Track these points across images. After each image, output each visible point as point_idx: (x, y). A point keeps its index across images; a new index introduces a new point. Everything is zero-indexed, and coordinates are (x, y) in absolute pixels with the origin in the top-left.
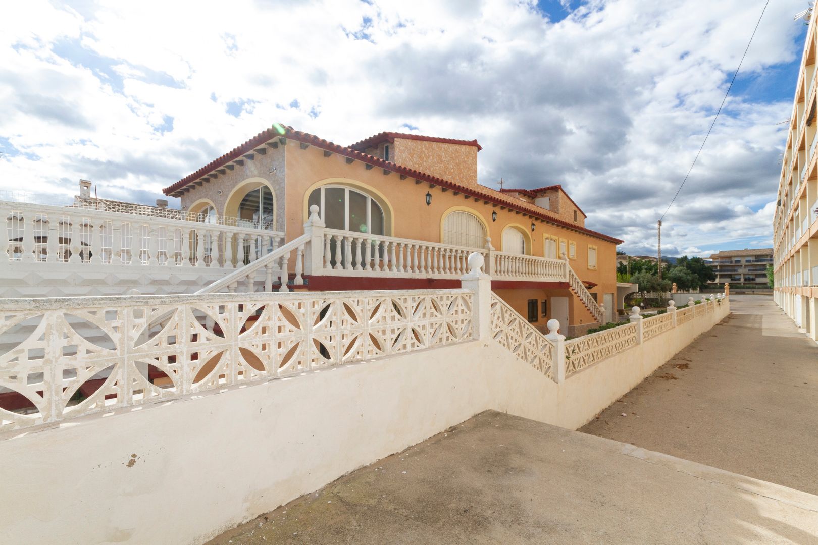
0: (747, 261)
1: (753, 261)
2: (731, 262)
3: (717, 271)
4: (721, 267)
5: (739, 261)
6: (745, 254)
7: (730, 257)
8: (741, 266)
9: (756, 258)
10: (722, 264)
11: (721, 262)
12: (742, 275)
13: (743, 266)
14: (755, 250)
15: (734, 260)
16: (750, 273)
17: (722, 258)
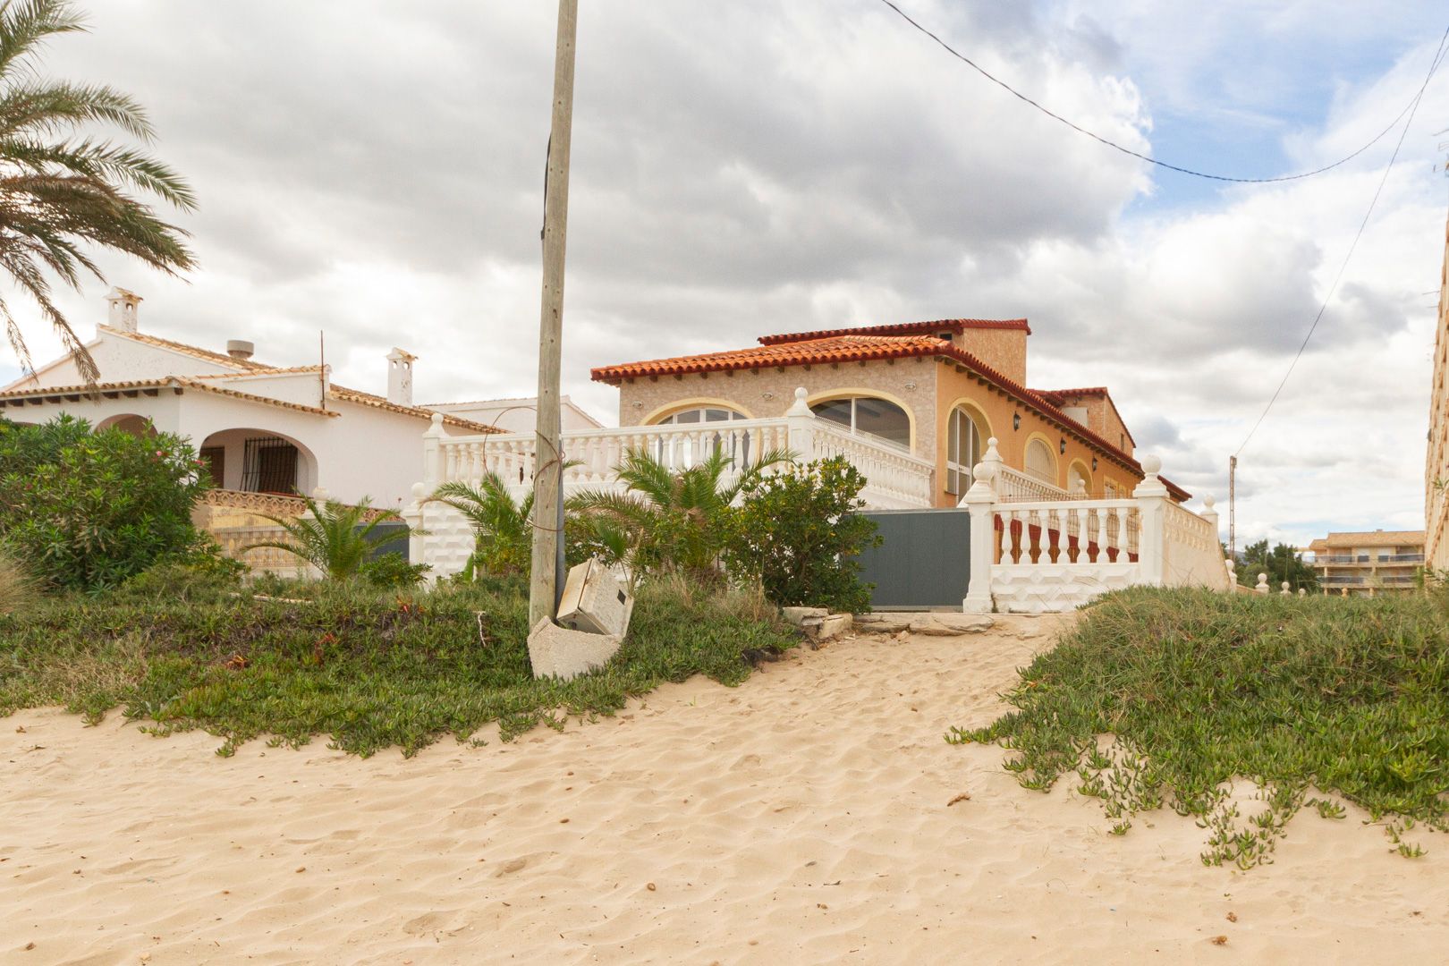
0: (1383, 559)
1: (1392, 559)
2: (1351, 560)
3: (1324, 580)
4: (1331, 570)
5: (1366, 559)
6: (1375, 541)
7: (1348, 549)
8: (1370, 569)
9: (1397, 552)
10: (1332, 565)
11: (1333, 560)
12: (1371, 590)
13: (1374, 570)
14: (1396, 533)
15: (1356, 554)
16: (1386, 585)
17: (1335, 549)
